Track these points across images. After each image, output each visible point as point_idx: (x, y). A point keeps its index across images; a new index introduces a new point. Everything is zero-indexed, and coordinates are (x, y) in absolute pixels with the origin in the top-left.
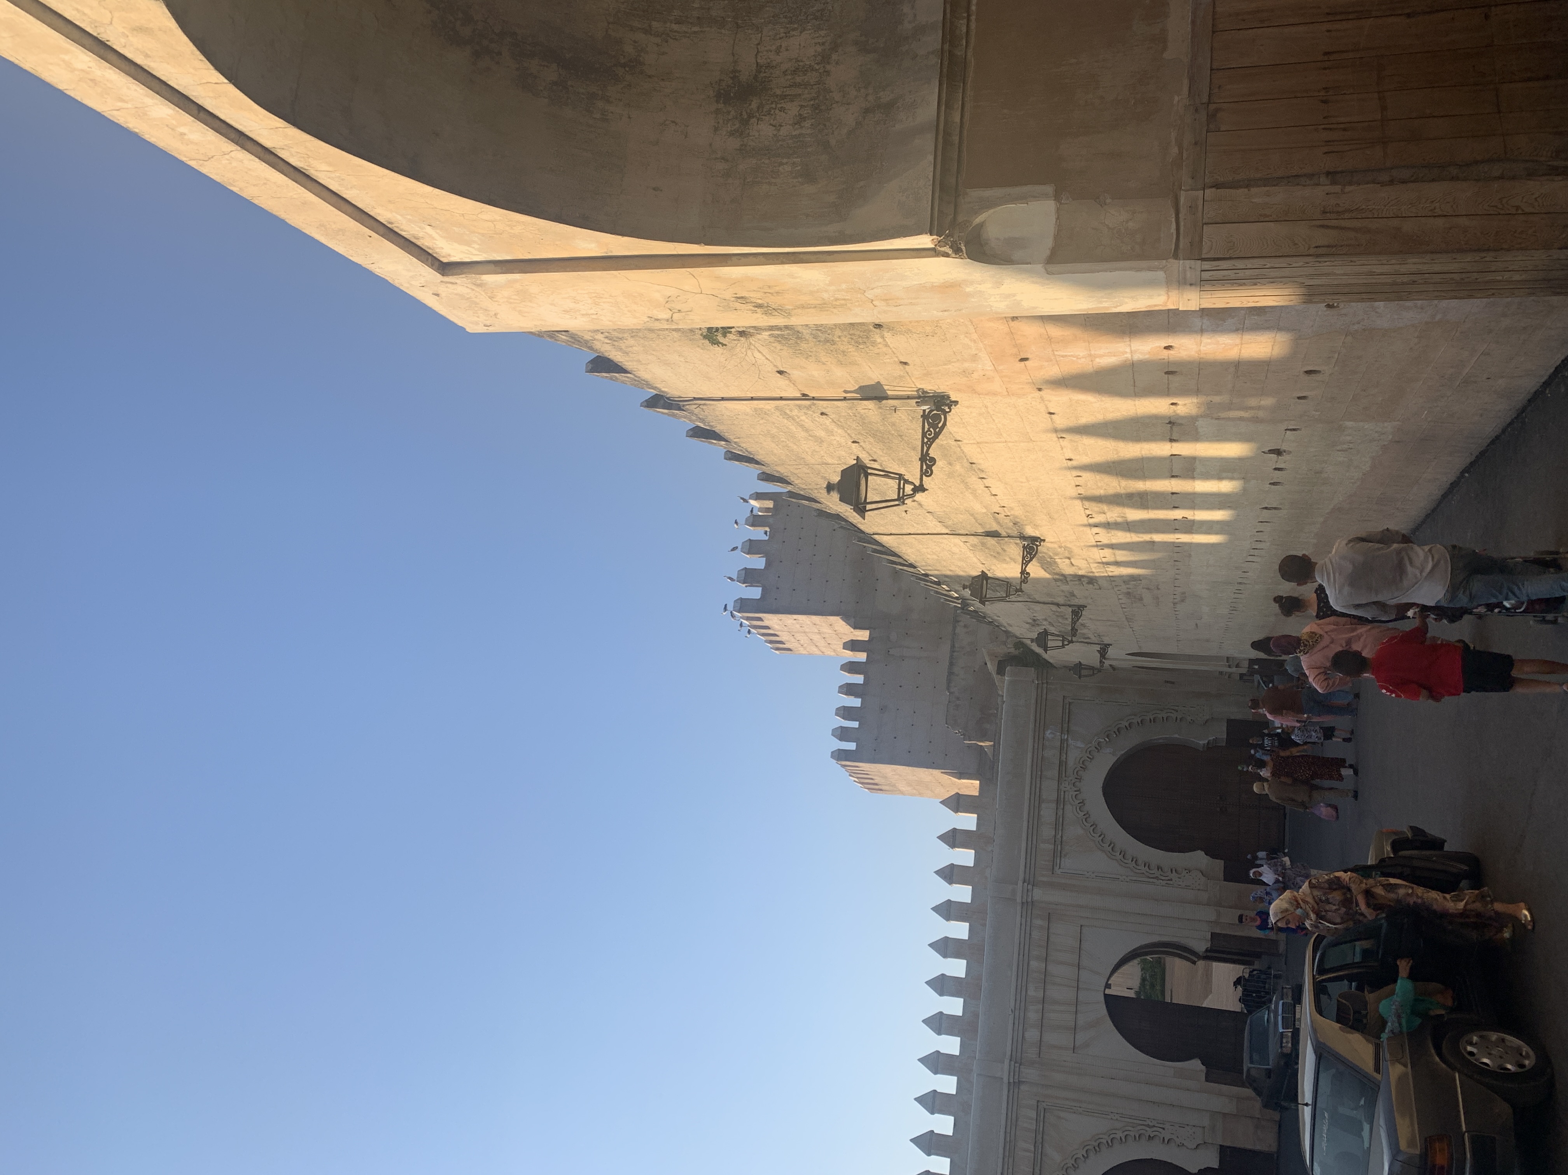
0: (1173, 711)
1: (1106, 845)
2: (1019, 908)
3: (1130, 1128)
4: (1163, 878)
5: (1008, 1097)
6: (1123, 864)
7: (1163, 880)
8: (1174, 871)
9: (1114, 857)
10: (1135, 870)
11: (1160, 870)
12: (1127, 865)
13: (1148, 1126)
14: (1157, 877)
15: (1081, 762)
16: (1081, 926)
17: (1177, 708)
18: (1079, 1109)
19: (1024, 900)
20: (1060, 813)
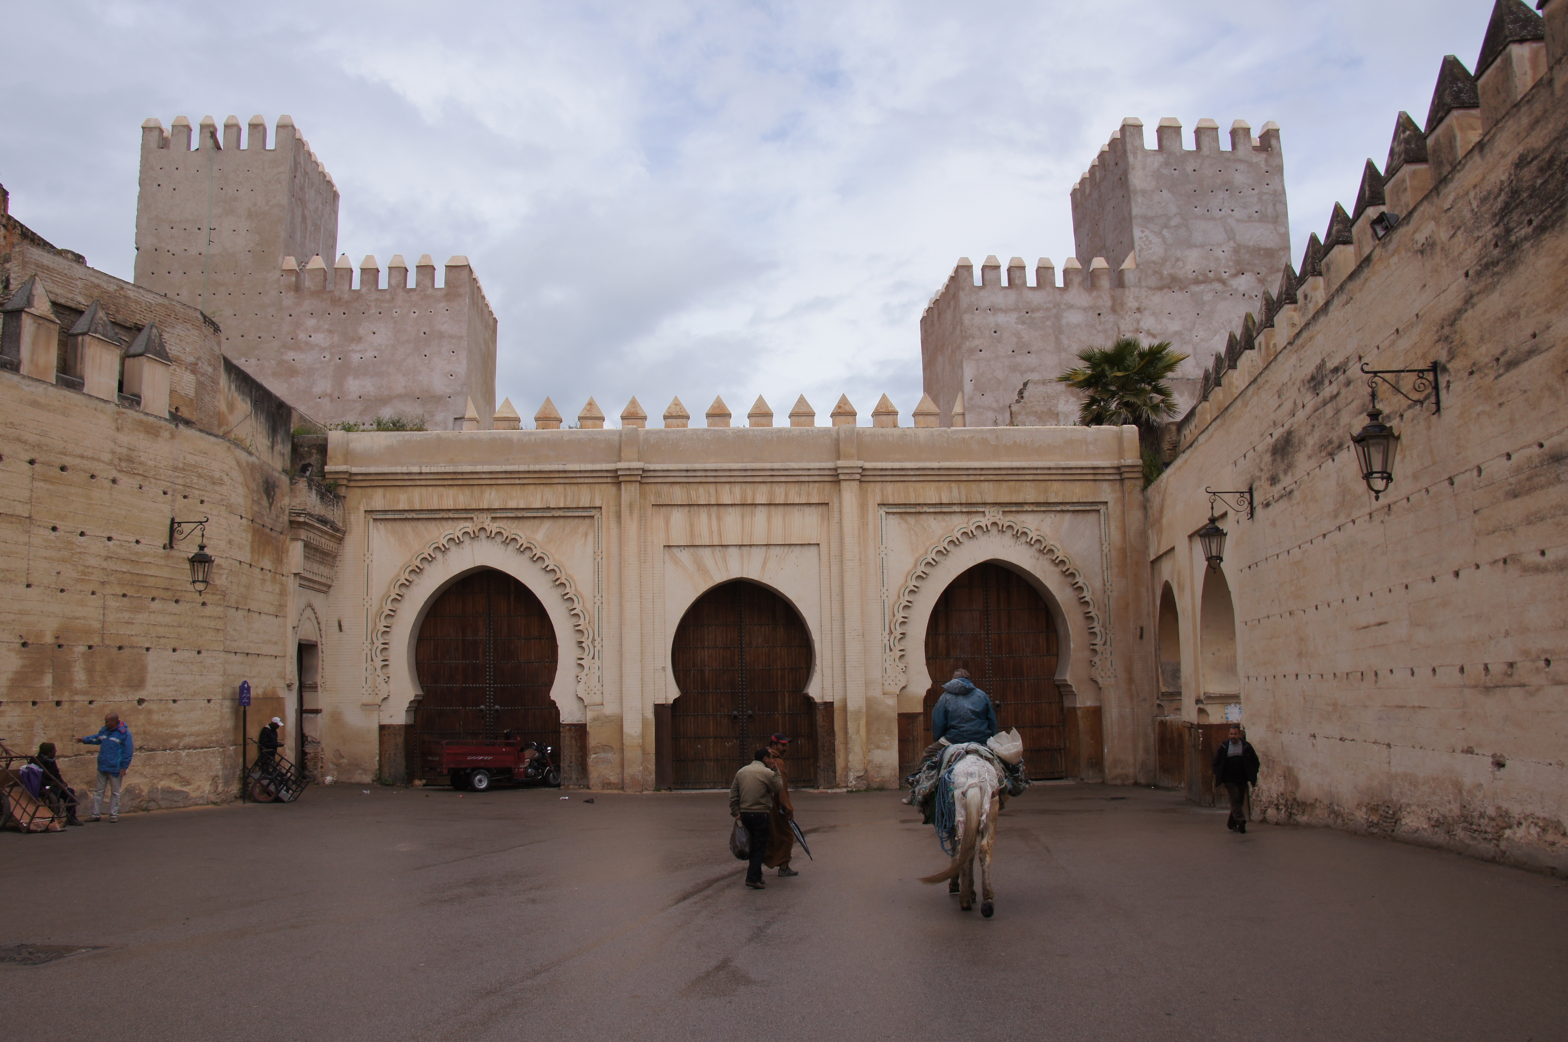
0: (1103, 640)
1: (923, 568)
2: (830, 465)
3: (587, 619)
4: (892, 641)
5: (602, 471)
6: (902, 591)
7: (889, 640)
8: (902, 653)
9: (909, 579)
10: (897, 606)
11: (901, 636)
12: (901, 596)
13: (594, 640)
14: (892, 633)
15: (1025, 530)
16: (818, 544)
17: (1109, 643)
18: (600, 557)
19: (839, 471)
20: (956, 509)
